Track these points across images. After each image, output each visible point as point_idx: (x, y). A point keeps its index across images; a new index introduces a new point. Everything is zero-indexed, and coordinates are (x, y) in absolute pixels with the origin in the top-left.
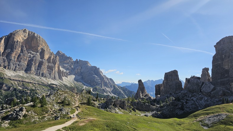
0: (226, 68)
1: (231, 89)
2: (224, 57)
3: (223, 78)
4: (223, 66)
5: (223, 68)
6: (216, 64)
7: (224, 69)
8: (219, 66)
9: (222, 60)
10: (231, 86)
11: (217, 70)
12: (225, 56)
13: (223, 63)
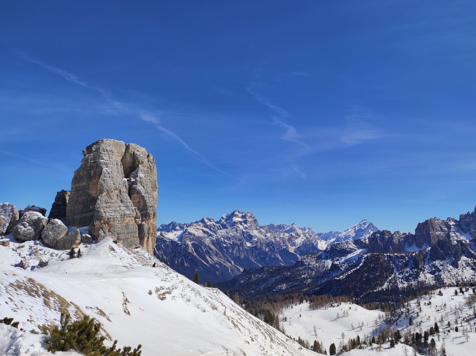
0: (93, 195)
1: (93, 232)
2: (92, 175)
3: (85, 213)
4: (89, 191)
5: (88, 193)
6: (78, 185)
7: (89, 195)
8: (82, 190)
9: (90, 178)
10: (94, 226)
11: (77, 197)
12: (95, 173)
13: (89, 185)
